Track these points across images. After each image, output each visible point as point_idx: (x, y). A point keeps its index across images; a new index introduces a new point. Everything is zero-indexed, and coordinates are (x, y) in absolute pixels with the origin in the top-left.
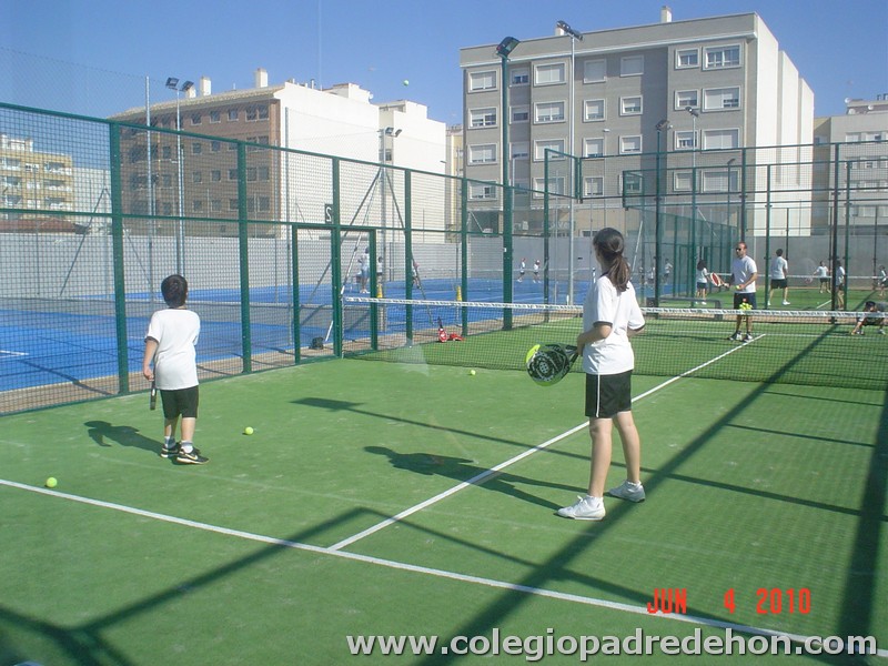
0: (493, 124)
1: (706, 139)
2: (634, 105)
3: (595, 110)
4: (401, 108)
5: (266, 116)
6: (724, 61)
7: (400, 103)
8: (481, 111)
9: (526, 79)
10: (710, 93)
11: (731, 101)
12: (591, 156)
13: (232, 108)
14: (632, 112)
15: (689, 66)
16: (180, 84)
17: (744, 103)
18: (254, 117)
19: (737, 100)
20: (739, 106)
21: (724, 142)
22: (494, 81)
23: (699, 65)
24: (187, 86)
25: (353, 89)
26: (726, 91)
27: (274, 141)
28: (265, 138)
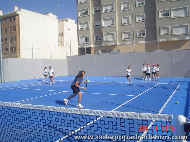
0: (88, 14)
2: (141, 2)
3: (126, 6)
4: (66, 21)
5: (15, 20)
7: (66, 19)
8: (83, 10)
14: (141, 5)
18: (12, 20)
25: (51, 15)
27: (17, 28)
28: (15, 27)
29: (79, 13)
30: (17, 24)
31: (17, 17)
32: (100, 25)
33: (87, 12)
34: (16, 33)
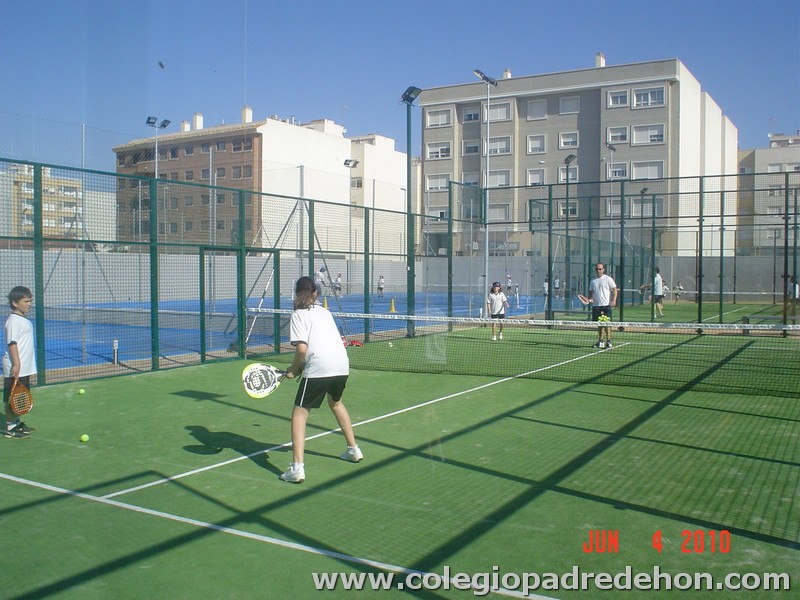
0: (448, 155)
1: (634, 169)
2: (571, 140)
3: (537, 144)
4: (371, 141)
5: (250, 147)
6: (650, 101)
7: (371, 137)
8: (437, 145)
9: (476, 117)
10: (639, 129)
11: (657, 136)
12: (534, 185)
13: (219, 141)
14: (570, 146)
15: (620, 105)
16: (158, 123)
17: (668, 139)
18: (240, 149)
19: (662, 136)
20: (664, 141)
21: (651, 173)
22: (448, 118)
23: (628, 104)
24: (164, 124)
25: (329, 125)
26: (652, 128)
27: (256, 170)
28: (249, 168)
29: (428, 150)
30: (256, 158)
31: (256, 140)
32: (476, 183)
33: (448, 150)
34: (253, 184)
